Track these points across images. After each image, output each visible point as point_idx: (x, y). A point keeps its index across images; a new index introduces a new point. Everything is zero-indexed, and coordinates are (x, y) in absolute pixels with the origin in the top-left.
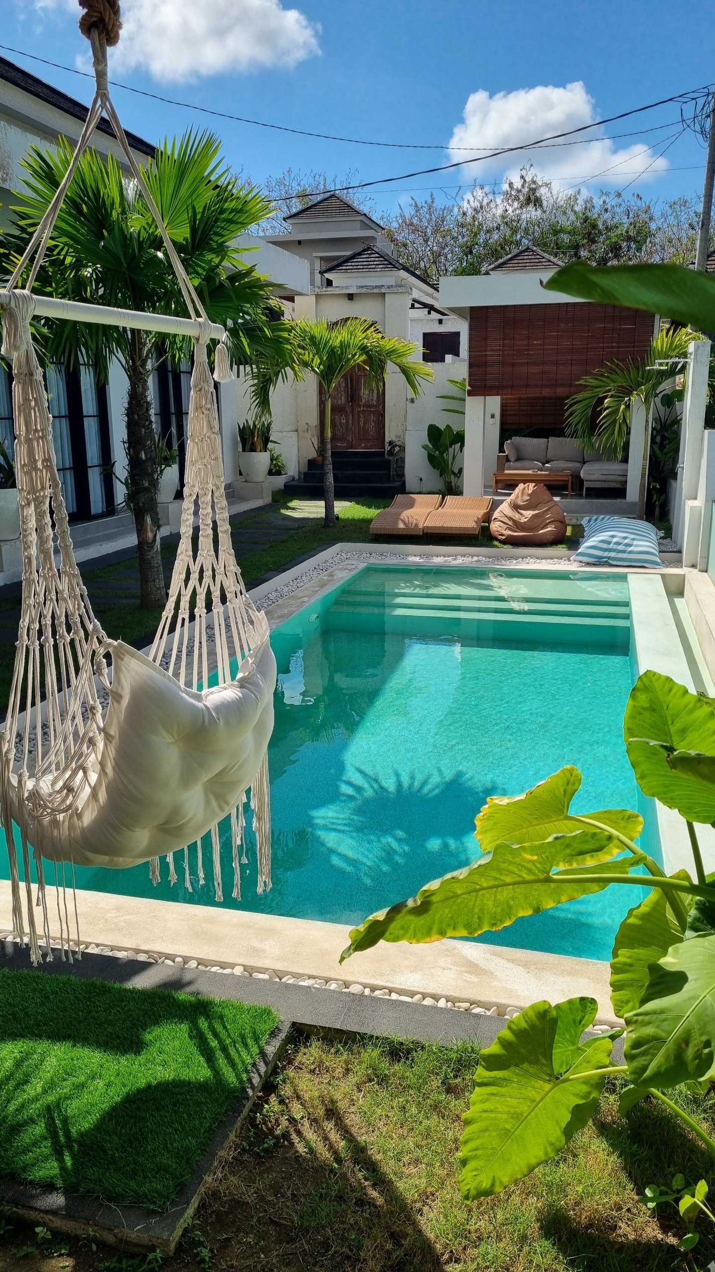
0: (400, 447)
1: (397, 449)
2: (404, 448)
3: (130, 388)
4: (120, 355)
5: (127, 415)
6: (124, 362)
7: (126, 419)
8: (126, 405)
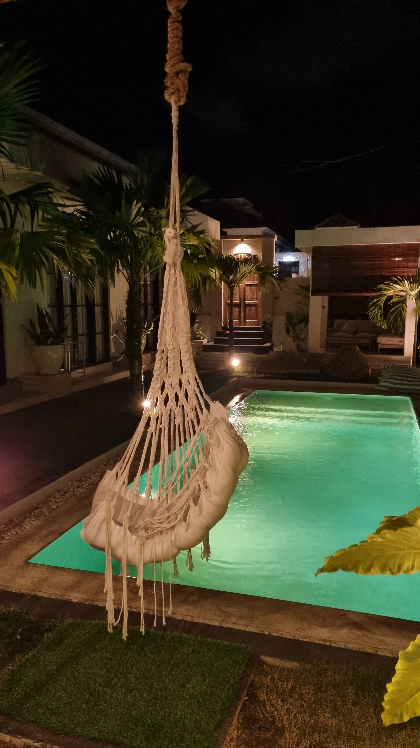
0: (269, 324)
1: (268, 325)
2: (272, 325)
3: (129, 289)
4: (125, 272)
5: (127, 304)
6: (126, 275)
7: (126, 306)
8: (126, 299)
